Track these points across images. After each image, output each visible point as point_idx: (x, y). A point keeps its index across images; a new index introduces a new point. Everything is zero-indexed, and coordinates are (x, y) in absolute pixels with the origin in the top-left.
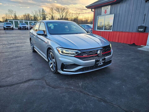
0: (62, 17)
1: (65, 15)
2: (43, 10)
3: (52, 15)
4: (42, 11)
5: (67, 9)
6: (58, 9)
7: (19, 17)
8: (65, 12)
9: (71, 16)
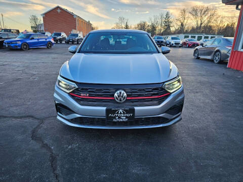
0: (201, 24)
1: (206, 22)
2: (167, 14)
3: (182, 21)
4: (165, 17)
5: (213, 10)
6: (195, 12)
7: (131, 27)
8: (209, 14)
9: (219, 22)
